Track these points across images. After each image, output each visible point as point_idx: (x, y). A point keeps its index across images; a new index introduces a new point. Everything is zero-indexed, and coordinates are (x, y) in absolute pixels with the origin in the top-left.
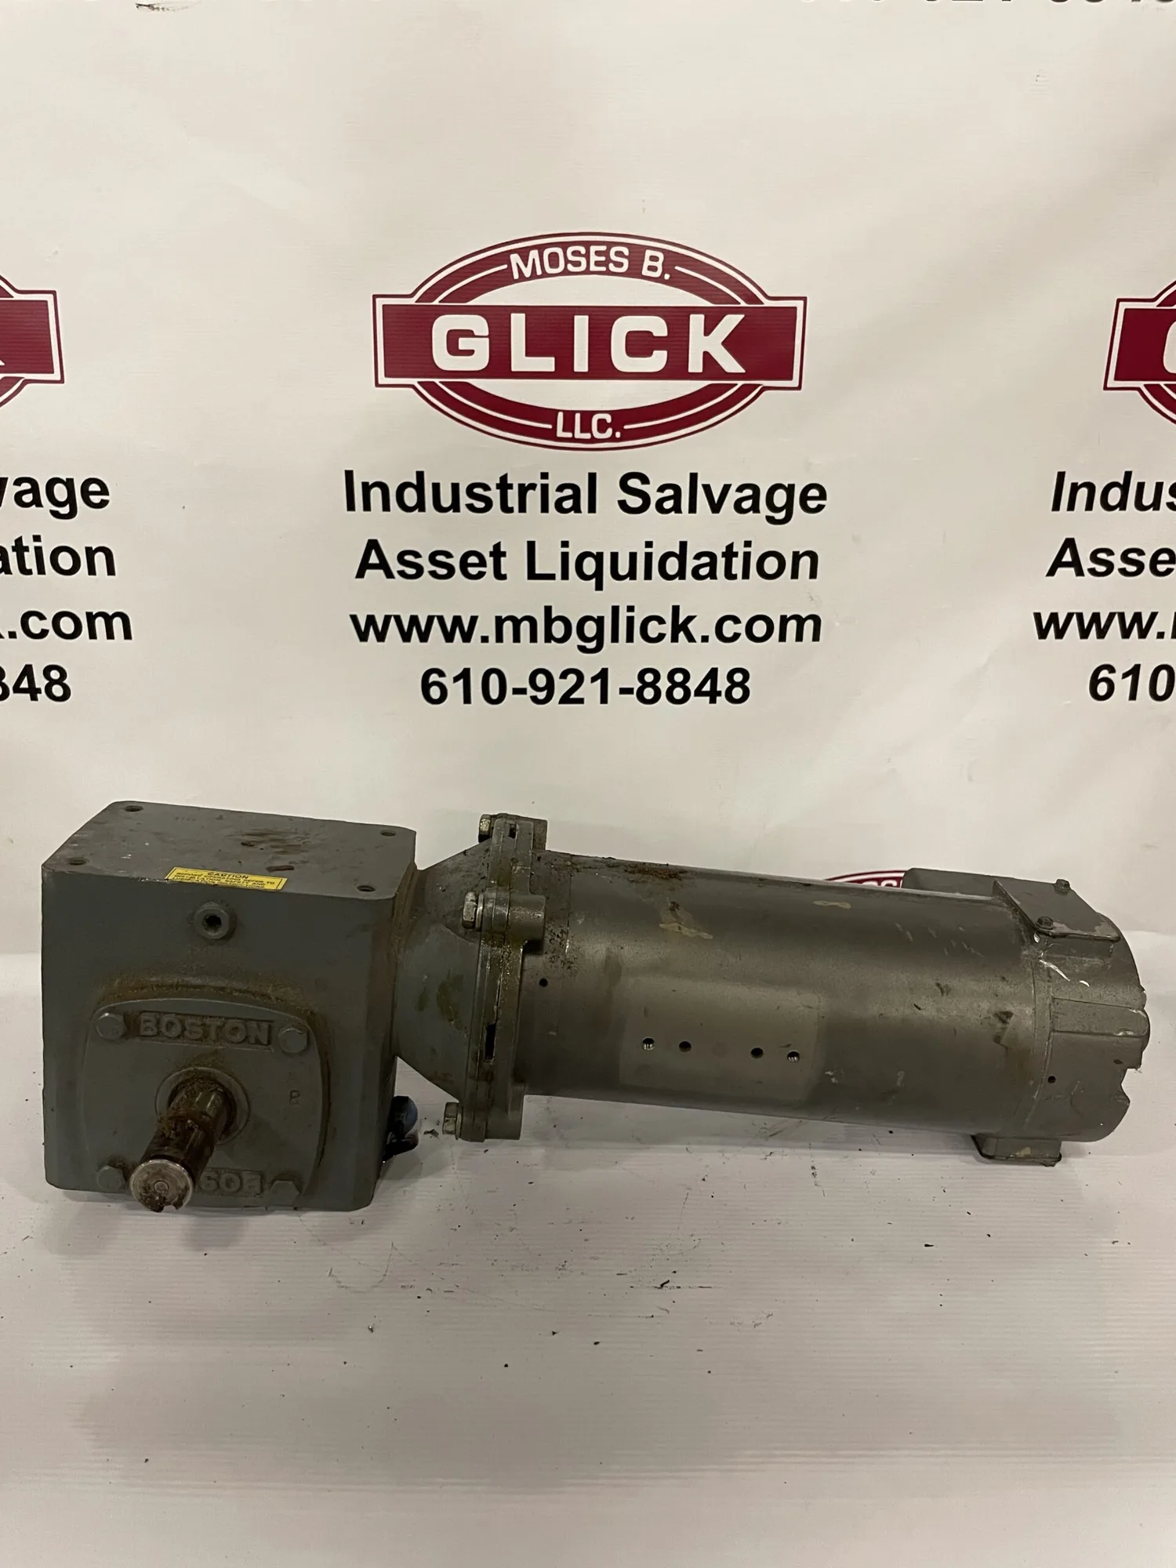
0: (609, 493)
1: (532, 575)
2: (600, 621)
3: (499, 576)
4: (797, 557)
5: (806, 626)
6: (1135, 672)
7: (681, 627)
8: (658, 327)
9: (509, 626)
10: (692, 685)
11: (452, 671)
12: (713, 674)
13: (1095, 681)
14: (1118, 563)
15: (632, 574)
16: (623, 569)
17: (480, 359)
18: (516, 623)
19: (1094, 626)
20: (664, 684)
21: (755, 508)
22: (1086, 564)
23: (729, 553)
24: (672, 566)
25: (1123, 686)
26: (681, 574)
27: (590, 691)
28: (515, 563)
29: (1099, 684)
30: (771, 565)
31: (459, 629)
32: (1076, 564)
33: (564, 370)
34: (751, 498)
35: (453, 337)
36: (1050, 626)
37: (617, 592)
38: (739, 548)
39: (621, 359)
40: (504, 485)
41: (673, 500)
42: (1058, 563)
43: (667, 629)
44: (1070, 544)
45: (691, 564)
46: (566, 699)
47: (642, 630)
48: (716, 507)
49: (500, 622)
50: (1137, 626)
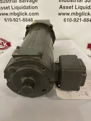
0: (18, 0)
1: (12, 9)
2: (19, 13)
3: (9, 9)
4: (36, 7)
5: (37, 14)
6: (68, 19)
10: (28, 20)
11: (7, 18)
12: (29, 19)
13: (64, 20)
14: (66, 8)
15: (21, 9)
16: (20, 8)
19: (64, 14)
20: (25, 20)
21: (31, 2)
22: (63, 8)
23: (29, 6)
24: (24, 8)
25: (67, 20)
27: (19, 20)
29: (65, 20)
30: (33, 8)
31: (7, 14)
32: (62, 8)
36: (60, 14)
37: (20, 11)
38: (30, 6)
40: (9, 0)
41: (24, 1)
42: (60, 8)
43: (25, 14)
44: (61, 6)
45: (26, 8)
46: (17, 21)
47: (22, 14)
48: (28, 2)
49: (10, 13)
50: (68, 14)
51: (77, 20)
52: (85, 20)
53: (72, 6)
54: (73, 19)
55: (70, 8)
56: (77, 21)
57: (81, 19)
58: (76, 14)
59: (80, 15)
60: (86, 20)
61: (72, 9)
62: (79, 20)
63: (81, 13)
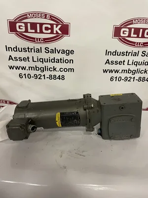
0: (43, 50)
1: (33, 61)
2: (43, 68)
3: (29, 61)
4: (70, 60)
5: (72, 70)
6: (116, 77)
7: (55, 69)
8: (49, 26)
9: (31, 68)
10: (57, 77)
11: (23, 74)
12: (59, 76)
13: (111, 79)
14: (114, 62)
15: (47, 62)
16: (46, 61)
17: (24, 30)
18: (32, 68)
19: (111, 71)
20: (53, 77)
21: (64, 53)
22: (110, 63)
23: (61, 59)
24: (53, 61)
25: (115, 79)
26: (54, 62)
27: (42, 77)
28: (31, 59)
29: (112, 79)
30: (67, 61)
31: (24, 68)
32: (109, 63)
33: (36, 32)
34: (63, 52)
35: (19, 26)
36: (105, 71)
37: (45, 64)
38: (62, 59)
39: (44, 31)
40: (28, 48)
41: (53, 51)
42: (106, 63)
43: (53, 69)
44: (108, 60)
45: (56, 61)
46: (39, 78)
47: (49, 69)
48: (59, 53)
49: (29, 67)
50: (117, 71)
51: (128, 79)
52: (140, 79)
53: (124, 61)
54: (123, 78)
55: (120, 63)
56: (129, 81)
57: (134, 78)
58: (129, 71)
59: (134, 72)
60: (142, 79)
61: (124, 64)
62: (132, 80)
63: (135, 71)
